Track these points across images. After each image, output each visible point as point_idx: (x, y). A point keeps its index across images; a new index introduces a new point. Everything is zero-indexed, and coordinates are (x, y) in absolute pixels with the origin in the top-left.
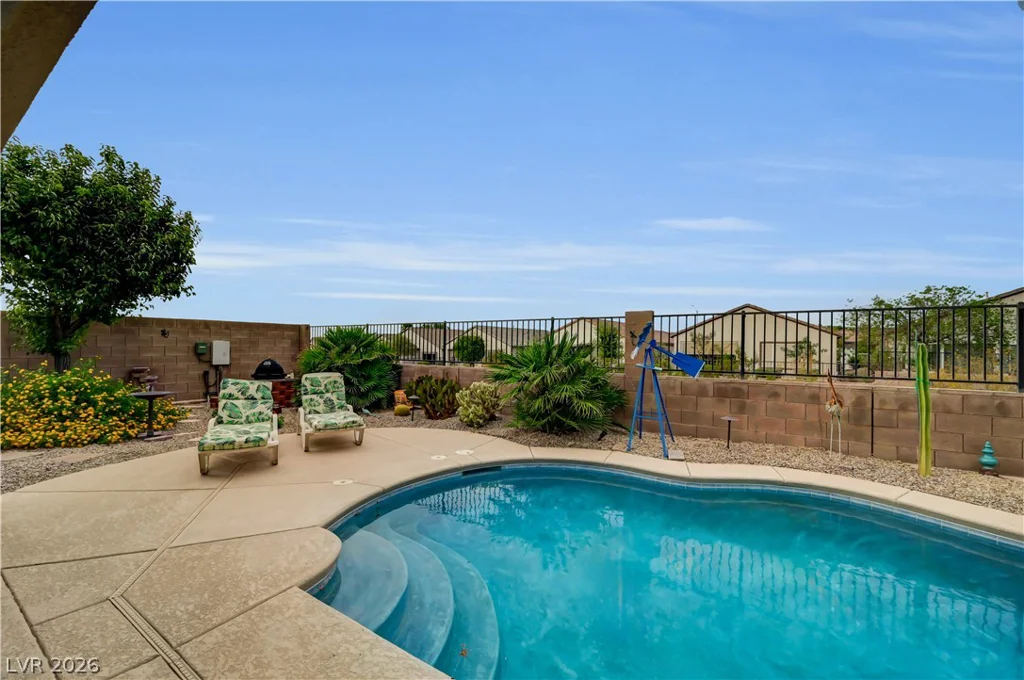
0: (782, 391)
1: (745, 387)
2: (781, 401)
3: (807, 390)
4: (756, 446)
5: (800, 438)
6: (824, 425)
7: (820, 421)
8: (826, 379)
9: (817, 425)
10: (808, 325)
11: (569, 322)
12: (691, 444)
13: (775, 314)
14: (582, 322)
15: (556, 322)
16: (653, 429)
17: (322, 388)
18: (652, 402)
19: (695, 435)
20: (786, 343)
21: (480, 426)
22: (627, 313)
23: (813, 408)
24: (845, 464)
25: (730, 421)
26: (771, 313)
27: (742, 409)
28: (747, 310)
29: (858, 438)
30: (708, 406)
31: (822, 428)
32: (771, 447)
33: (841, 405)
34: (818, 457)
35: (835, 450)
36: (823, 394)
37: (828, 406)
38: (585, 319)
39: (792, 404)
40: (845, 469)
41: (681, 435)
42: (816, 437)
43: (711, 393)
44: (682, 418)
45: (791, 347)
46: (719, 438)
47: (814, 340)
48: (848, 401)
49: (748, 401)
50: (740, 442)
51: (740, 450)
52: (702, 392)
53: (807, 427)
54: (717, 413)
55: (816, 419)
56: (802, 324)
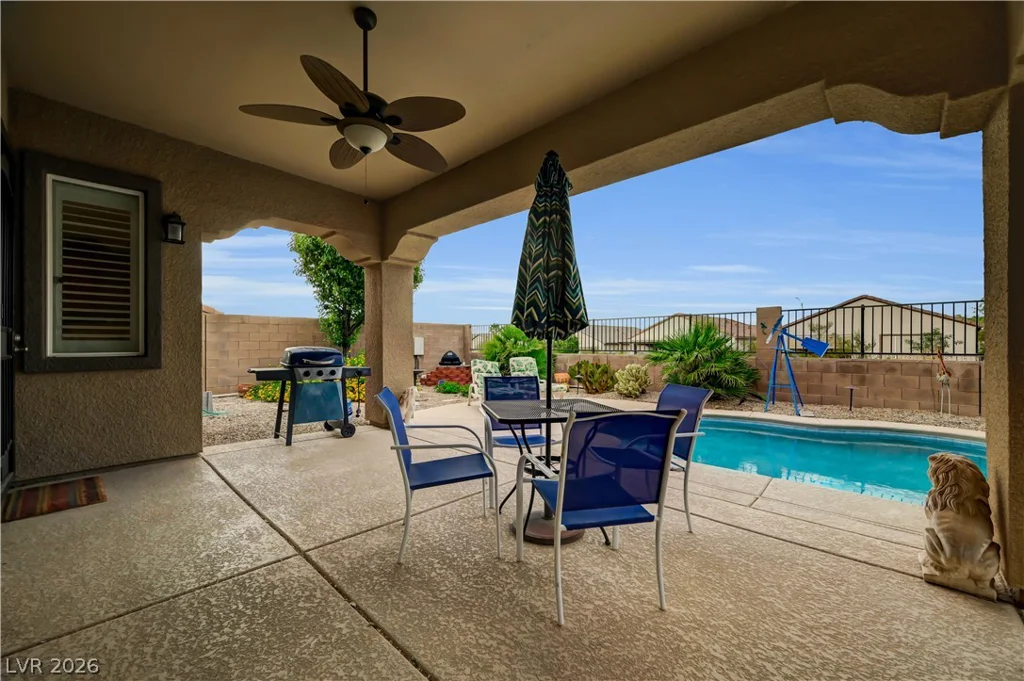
0: (898, 367)
1: (865, 365)
2: (898, 375)
3: (921, 366)
4: (876, 410)
5: (915, 403)
6: (936, 393)
7: (933, 390)
8: (936, 357)
9: (930, 392)
10: (943, 317)
11: (662, 319)
12: (818, 408)
13: (901, 306)
14: (677, 318)
15: (694, 320)
16: (784, 399)
17: (523, 368)
18: (783, 376)
19: (821, 402)
20: (911, 335)
21: (637, 397)
22: (758, 309)
23: (926, 380)
24: (954, 420)
25: (852, 390)
26: (898, 305)
27: (862, 381)
28: (865, 302)
29: (967, 402)
30: (832, 380)
31: (935, 395)
32: (889, 410)
33: (950, 375)
34: (931, 417)
35: (944, 412)
36: (935, 368)
37: (938, 376)
38: (679, 316)
39: (907, 377)
40: (953, 423)
41: (809, 403)
42: (929, 403)
43: (834, 370)
44: (809, 390)
45: (916, 339)
46: (842, 404)
47: (948, 332)
48: (958, 373)
49: (867, 375)
50: (860, 407)
51: (861, 412)
52: (827, 369)
53: (921, 394)
54: (840, 385)
55: (930, 388)
56: (937, 316)
